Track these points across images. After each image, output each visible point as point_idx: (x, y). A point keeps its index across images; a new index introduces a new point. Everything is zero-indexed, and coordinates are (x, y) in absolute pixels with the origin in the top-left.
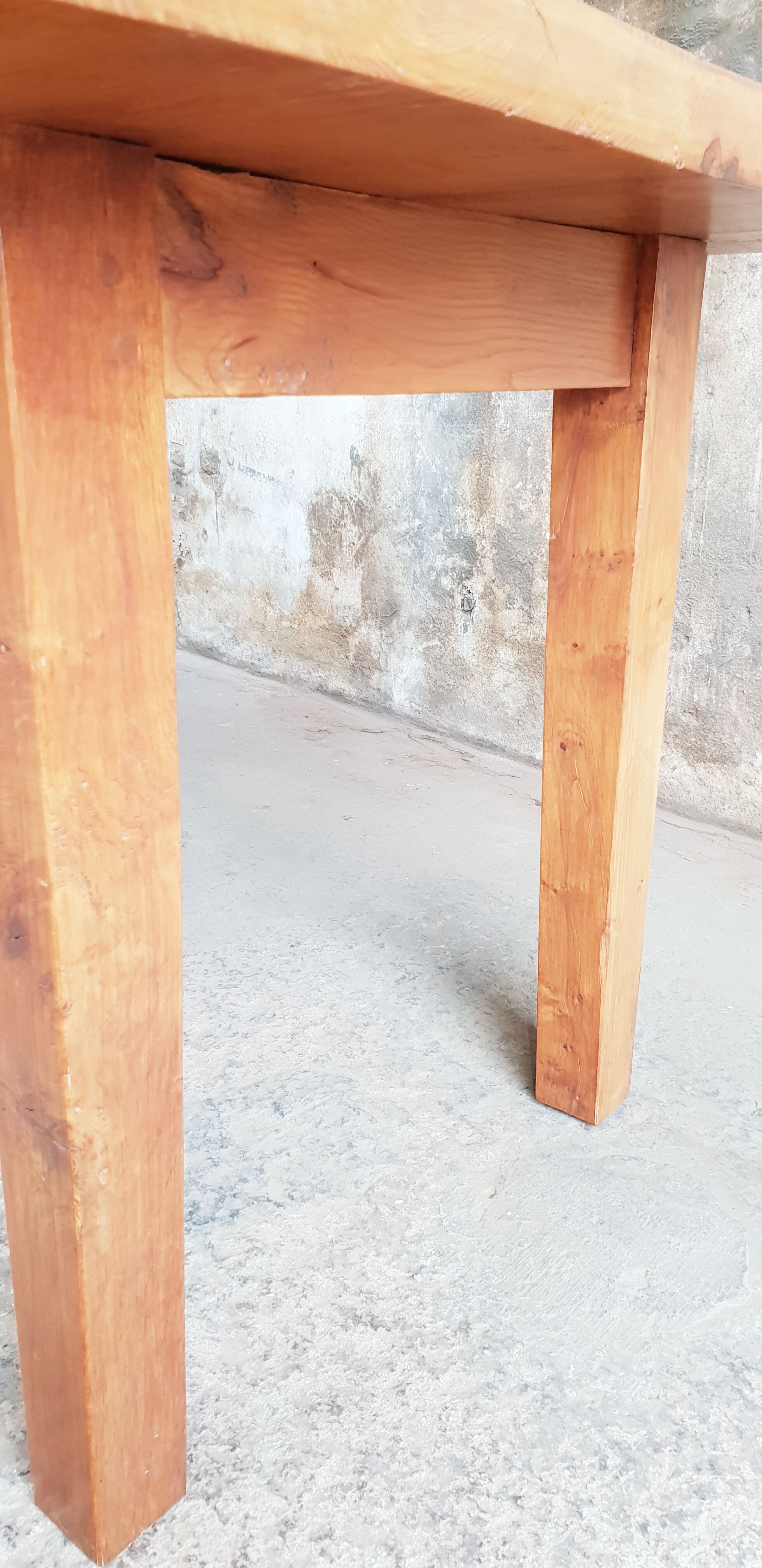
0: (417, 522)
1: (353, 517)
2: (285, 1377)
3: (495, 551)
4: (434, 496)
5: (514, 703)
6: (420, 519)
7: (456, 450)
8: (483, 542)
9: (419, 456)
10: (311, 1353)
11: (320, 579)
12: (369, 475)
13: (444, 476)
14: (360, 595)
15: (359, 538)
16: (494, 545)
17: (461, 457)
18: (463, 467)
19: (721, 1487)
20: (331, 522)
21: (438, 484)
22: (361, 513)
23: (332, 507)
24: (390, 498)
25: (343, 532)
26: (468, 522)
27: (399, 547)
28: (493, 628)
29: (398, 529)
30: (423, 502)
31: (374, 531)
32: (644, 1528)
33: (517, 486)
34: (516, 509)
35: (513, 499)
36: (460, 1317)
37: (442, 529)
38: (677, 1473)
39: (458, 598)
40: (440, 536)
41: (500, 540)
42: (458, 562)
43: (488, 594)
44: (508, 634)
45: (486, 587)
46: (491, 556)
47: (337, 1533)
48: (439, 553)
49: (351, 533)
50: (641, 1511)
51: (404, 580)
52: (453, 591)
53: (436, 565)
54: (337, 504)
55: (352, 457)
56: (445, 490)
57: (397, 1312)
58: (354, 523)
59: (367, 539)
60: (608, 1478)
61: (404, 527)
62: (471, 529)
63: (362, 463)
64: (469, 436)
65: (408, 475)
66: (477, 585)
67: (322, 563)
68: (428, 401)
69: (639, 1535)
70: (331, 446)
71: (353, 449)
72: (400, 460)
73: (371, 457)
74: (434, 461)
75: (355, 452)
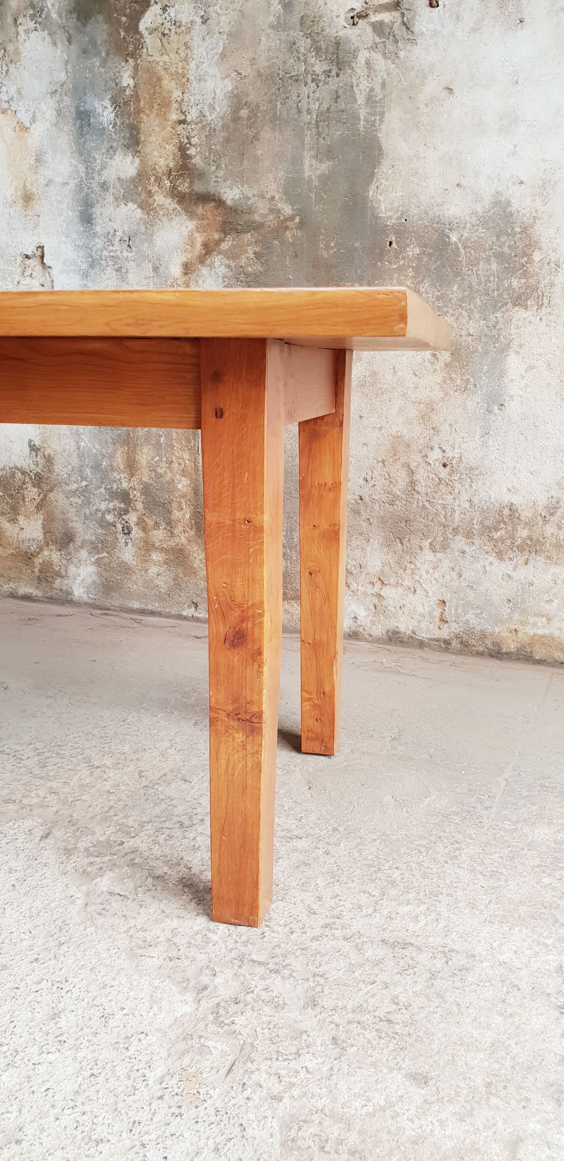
0: (84, 483)
1: (33, 483)
3: (143, 497)
4: (96, 467)
5: (165, 584)
6: (87, 481)
7: (110, 440)
8: (135, 492)
9: (82, 444)
11: (10, 523)
12: (45, 456)
13: (103, 456)
14: (42, 531)
15: (39, 495)
16: (142, 494)
17: (114, 444)
18: (117, 449)
20: (15, 487)
21: (98, 460)
22: (38, 480)
23: (15, 478)
24: (60, 469)
25: (26, 492)
26: (123, 481)
27: (72, 499)
28: (146, 542)
29: (69, 488)
30: (88, 471)
31: (51, 490)
32: (446, 862)
33: (156, 459)
34: (156, 472)
35: (154, 467)
37: (103, 486)
38: (446, 847)
39: (119, 527)
40: (102, 490)
41: (146, 490)
42: (118, 505)
43: (140, 522)
44: (157, 544)
45: (139, 518)
46: (141, 500)
48: (102, 500)
49: (32, 493)
50: (442, 859)
51: (77, 519)
52: (116, 522)
53: (101, 508)
54: (19, 475)
55: (30, 446)
56: (104, 463)
58: (34, 486)
59: (45, 496)
60: (424, 854)
61: (74, 486)
62: (125, 485)
63: (39, 449)
64: (119, 432)
65: (75, 455)
66: (132, 518)
67: (9, 513)
70: (12, 440)
71: (30, 441)
72: (68, 447)
73: (46, 445)
74: (94, 446)
75: (32, 443)
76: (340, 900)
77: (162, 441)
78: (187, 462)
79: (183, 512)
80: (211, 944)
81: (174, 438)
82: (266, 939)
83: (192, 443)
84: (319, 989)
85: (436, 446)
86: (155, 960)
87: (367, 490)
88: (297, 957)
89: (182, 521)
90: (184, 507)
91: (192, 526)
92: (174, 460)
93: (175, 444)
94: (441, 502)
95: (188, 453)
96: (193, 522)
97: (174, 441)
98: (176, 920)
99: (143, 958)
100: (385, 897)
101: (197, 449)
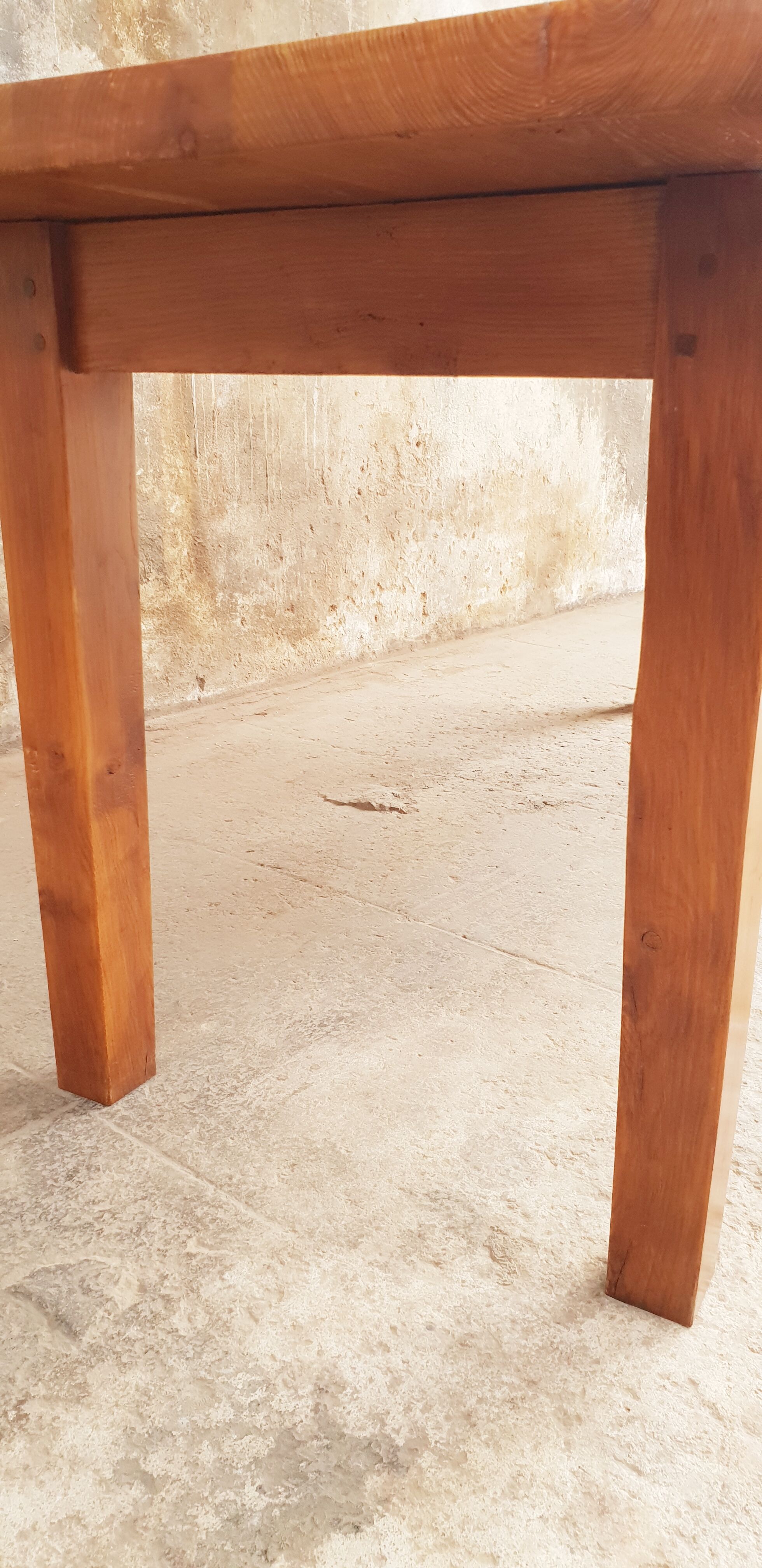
77: (146, 443)
78: (181, 471)
79: (179, 547)
81: (163, 436)
83: (187, 442)
85: (415, 423)
87: (365, 480)
89: (178, 562)
90: (180, 539)
91: (192, 566)
92: (164, 470)
93: (165, 446)
94: (419, 485)
95: (181, 457)
96: (193, 559)
97: (163, 441)
101: (193, 450)
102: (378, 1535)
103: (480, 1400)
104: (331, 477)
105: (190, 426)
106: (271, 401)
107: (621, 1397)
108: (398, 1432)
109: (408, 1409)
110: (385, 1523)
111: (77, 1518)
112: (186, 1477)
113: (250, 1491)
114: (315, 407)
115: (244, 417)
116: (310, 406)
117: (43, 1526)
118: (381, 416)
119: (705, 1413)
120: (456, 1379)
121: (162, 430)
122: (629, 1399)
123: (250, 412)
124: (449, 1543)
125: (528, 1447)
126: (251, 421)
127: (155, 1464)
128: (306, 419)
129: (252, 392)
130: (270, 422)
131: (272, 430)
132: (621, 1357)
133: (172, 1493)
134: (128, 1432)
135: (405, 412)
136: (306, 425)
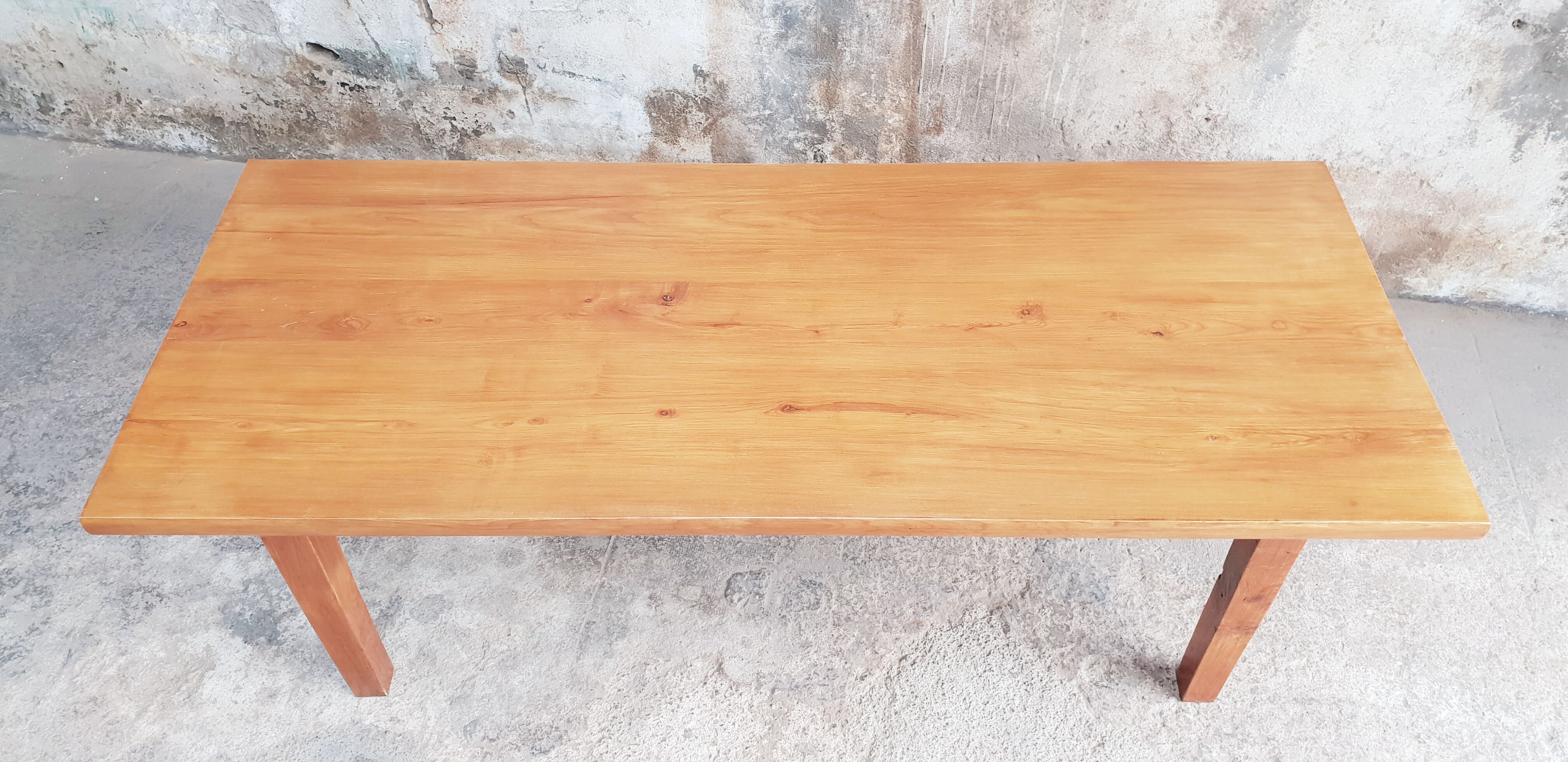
0: (767, 112)
1: (699, 107)
2: (1188, 629)
3: (843, 129)
4: (785, 97)
6: (771, 110)
7: (805, 73)
8: (833, 124)
9: (767, 74)
10: (1185, 617)
11: (665, 145)
12: (715, 82)
13: (794, 87)
14: (710, 154)
15: (707, 120)
16: (841, 126)
17: (809, 77)
18: (813, 82)
19: (1303, 583)
20: (673, 110)
21: (787, 91)
22: (706, 105)
23: (674, 100)
24: (735, 95)
25: (689, 116)
26: (818, 113)
27: (750, 126)
29: (748, 115)
30: (773, 101)
31: (723, 115)
32: (1299, 606)
33: (863, 95)
34: (861, 106)
35: (859, 101)
36: (1203, 579)
37: (793, 116)
38: (1291, 587)
39: (811, 155)
40: (792, 120)
41: (847, 123)
42: (810, 135)
43: (838, 152)
45: (835, 148)
46: (840, 132)
47: (1247, 656)
48: (791, 130)
49: (697, 116)
50: (1295, 602)
51: (756, 144)
52: (806, 150)
53: (788, 136)
54: (679, 99)
55: (695, 71)
56: (795, 94)
57: (1188, 589)
58: (700, 110)
59: (715, 121)
60: (1281, 599)
61: (755, 114)
62: (821, 117)
63: (707, 75)
64: (817, 65)
65: (757, 84)
66: (827, 148)
67: (666, 135)
68: (776, 42)
69: (1300, 609)
70: (670, 63)
71: (695, 66)
72: (747, 76)
73: (717, 72)
74: (782, 77)
75: (699, 68)
76: (1249, 663)
77: (872, 78)
78: (903, 99)
79: (892, 145)
80: (1193, 724)
81: (889, 76)
82: (1223, 711)
83: (911, 83)
84: (1277, 751)
85: (1203, 103)
86: (1167, 745)
87: (1118, 136)
88: (1251, 725)
89: (890, 153)
90: (894, 140)
91: (902, 158)
92: (886, 97)
93: (890, 82)
94: (1197, 151)
95: (905, 91)
96: (904, 154)
97: (889, 79)
98: (1157, 705)
99: (1159, 746)
100: (1277, 654)
101: (916, 88)
102: (245, 647)
103: (302, 652)
104: (1072, 127)
105: (916, 73)
106: (1008, 66)
107: (316, 687)
108: (283, 636)
109: (292, 635)
110: (249, 647)
111: (230, 581)
112: (250, 596)
113: (251, 612)
114: (1064, 76)
115: (975, 73)
116: (1057, 76)
117: (225, 576)
118: (1154, 92)
119: (317, 711)
120: (309, 642)
121: (889, 71)
122: (316, 689)
123: (982, 71)
124: (248, 664)
125: (288, 670)
126: (982, 77)
127: (252, 587)
128: (1049, 83)
129: (987, 58)
130: (1003, 79)
131: (1006, 86)
132: (334, 682)
133: (244, 596)
134: (261, 575)
135: (1190, 94)
136: (1048, 86)
